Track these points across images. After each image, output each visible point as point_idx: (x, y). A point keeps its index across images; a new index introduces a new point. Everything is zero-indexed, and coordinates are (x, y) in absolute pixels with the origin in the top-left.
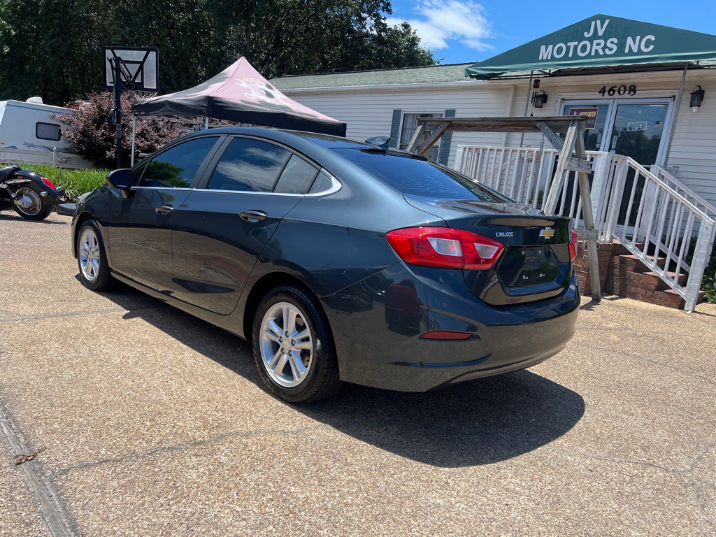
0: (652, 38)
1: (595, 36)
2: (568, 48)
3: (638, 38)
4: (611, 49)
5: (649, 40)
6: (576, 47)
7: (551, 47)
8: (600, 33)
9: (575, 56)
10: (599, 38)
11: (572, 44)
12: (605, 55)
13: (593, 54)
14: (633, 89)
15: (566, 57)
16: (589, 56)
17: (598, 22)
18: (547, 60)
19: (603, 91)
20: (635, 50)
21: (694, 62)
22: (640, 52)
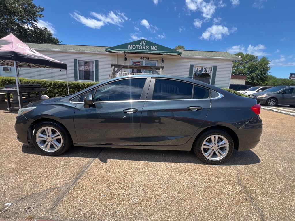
0: (157, 47)
1: (143, 45)
2: (136, 47)
3: (153, 47)
4: (147, 48)
5: (156, 47)
6: (138, 47)
7: (131, 46)
8: (144, 44)
9: (138, 49)
10: (144, 45)
11: (137, 46)
12: (146, 50)
13: (143, 49)
14: (148, 58)
15: (136, 49)
16: (142, 49)
17: (143, 41)
18: (131, 49)
19: (141, 58)
20: (153, 49)
21: (161, 53)
22: (154, 50)
